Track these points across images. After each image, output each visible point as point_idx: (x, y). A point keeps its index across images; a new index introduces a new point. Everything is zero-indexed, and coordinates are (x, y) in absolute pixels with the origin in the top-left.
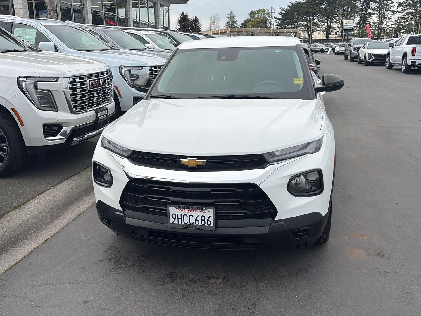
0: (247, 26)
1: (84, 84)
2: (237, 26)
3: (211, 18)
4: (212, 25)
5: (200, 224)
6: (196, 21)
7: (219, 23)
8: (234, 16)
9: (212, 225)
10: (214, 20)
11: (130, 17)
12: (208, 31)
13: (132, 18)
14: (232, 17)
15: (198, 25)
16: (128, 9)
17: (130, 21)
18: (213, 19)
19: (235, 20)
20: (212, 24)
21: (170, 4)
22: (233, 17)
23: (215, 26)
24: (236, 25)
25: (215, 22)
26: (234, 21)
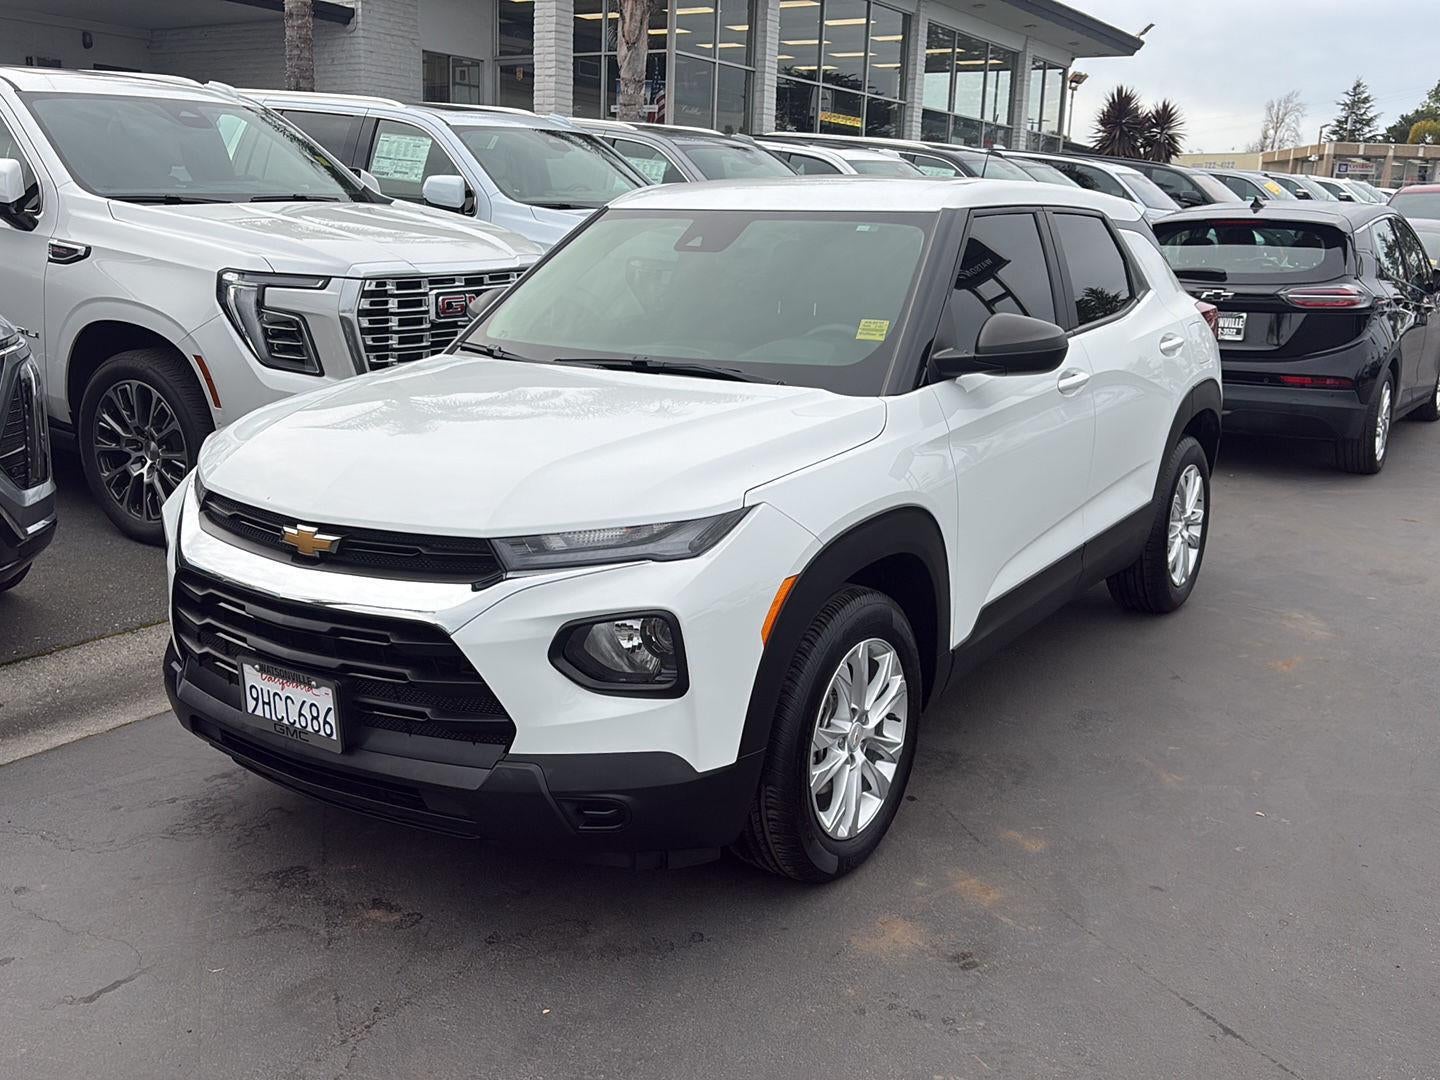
0: (1410, 137)
1: (419, 303)
2: (1374, 136)
3: (1270, 108)
4: (1271, 132)
5: (309, 729)
6: (1165, 116)
7: (1298, 125)
8: (1366, 100)
9: (334, 737)
10: (1280, 114)
11: (913, 102)
12: (1252, 152)
13: (921, 104)
14: (1358, 100)
15: (1170, 132)
16: (910, 76)
17: (912, 116)
18: (1279, 109)
19: (1370, 115)
20: (1271, 126)
21: (1073, 59)
22: (1364, 103)
23: (1283, 133)
24: (1370, 131)
25: (1283, 121)
26: (1365, 117)
